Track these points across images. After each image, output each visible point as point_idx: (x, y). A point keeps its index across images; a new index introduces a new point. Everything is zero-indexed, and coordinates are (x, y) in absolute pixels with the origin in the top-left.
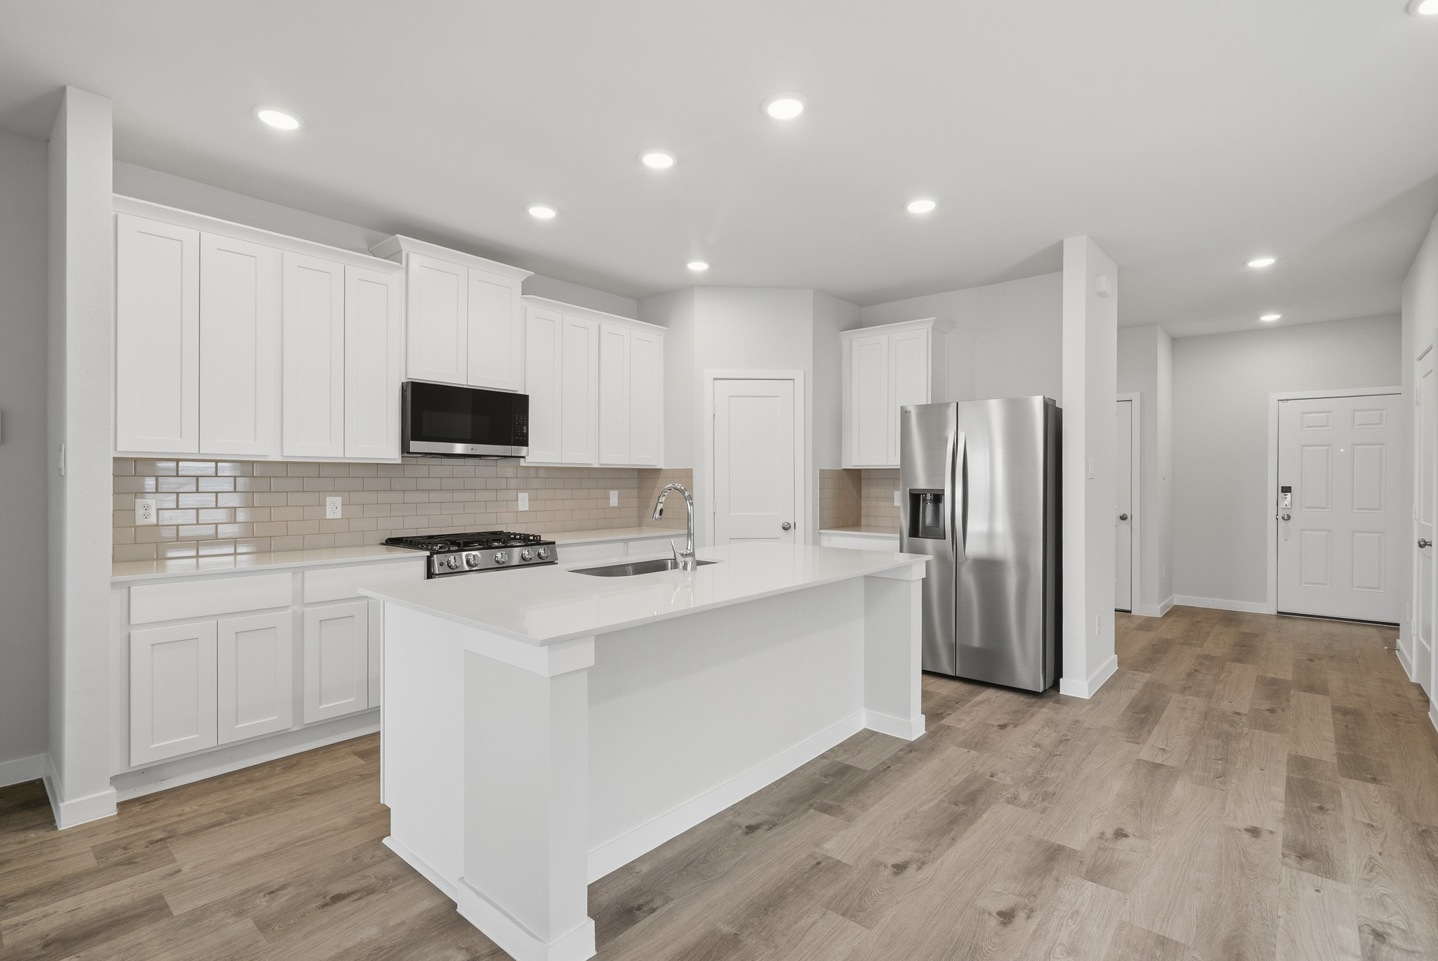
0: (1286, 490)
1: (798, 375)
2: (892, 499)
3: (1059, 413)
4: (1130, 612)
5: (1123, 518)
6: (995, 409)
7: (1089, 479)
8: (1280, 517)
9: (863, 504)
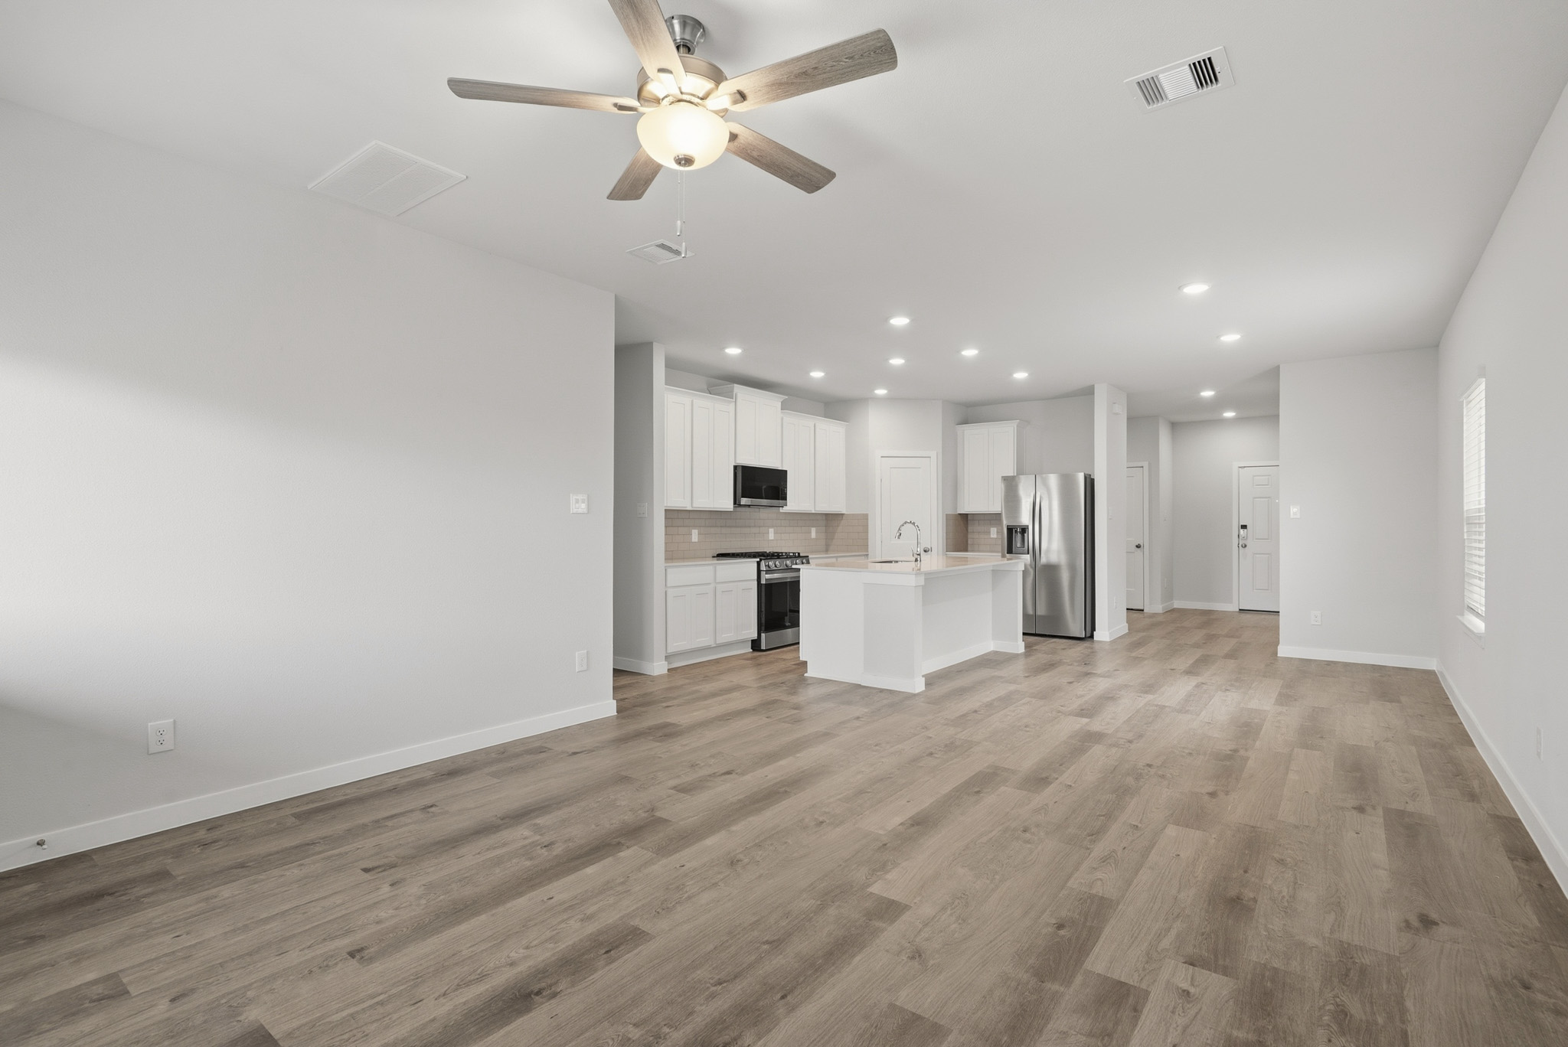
0: (1244, 527)
1: (933, 454)
2: (989, 533)
3: (1092, 481)
4: (1143, 610)
5: (1138, 546)
6: (1053, 480)
7: (1109, 519)
8: (1240, 546)
9: (969, 536)
